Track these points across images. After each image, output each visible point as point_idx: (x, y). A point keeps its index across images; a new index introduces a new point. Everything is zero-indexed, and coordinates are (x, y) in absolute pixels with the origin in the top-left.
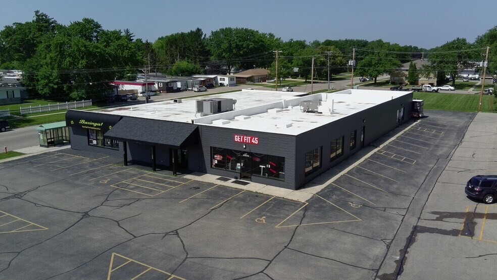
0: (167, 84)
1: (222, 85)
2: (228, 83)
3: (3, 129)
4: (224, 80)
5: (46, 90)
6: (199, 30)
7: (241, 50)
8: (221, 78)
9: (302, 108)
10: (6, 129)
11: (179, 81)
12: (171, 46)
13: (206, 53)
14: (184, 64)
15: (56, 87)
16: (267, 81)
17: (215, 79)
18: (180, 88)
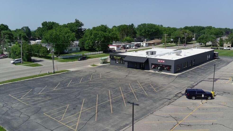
0: (124, 46)
1: (143, 46)
2: (145, 45)
4: (143, 44)
5: (88, 48)
6: (132, 24)
7: (149, 32)
8: (142, 44)
9: (176, 54)
11: (128, 45)
13: (135, 33)
14: (128, 38)
15: (91, 47)
16: (160, 45)
17: (140, 44)
18: (128, 47)
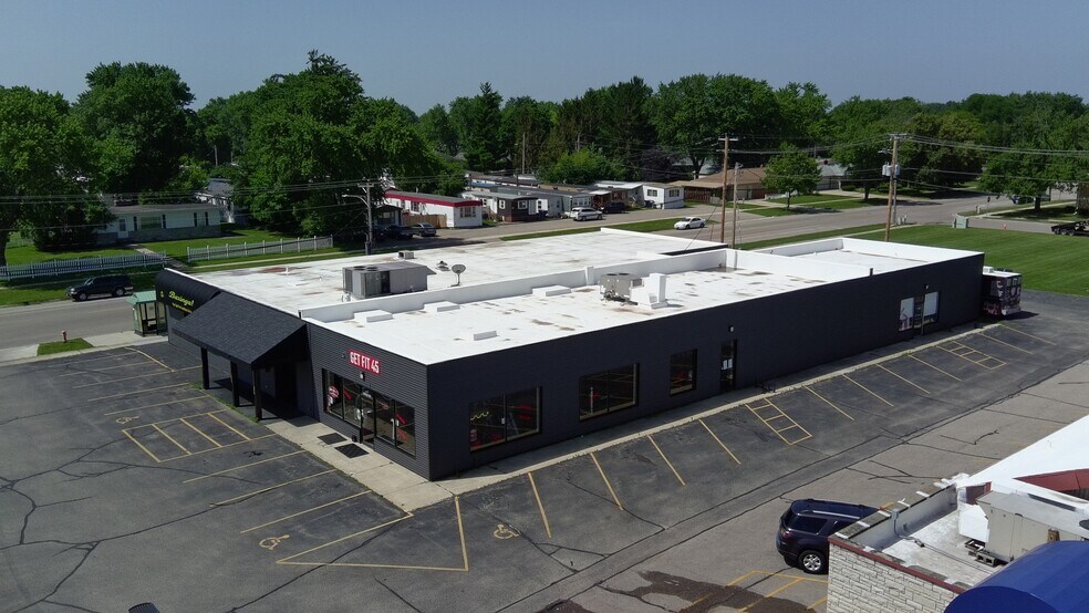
0: (514, 203)
1: (649, 205)
2: (662, 201)
3: (120, 292)
4: (655, 193)
6: (637, 81)
7: (716, 126)
8: (649, 191)
9: (603, 290)
10: (125, 291)
11: (544, 197)
12: (568, 118)
13: (647, 134)
14: (582, 157)
15: (278, 207)
16: (766, 198)
17: (638, 191)
18: (546, 212)
